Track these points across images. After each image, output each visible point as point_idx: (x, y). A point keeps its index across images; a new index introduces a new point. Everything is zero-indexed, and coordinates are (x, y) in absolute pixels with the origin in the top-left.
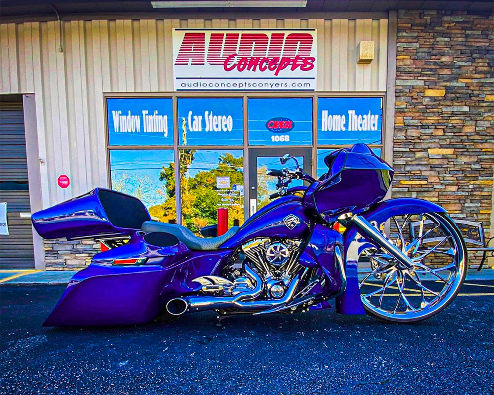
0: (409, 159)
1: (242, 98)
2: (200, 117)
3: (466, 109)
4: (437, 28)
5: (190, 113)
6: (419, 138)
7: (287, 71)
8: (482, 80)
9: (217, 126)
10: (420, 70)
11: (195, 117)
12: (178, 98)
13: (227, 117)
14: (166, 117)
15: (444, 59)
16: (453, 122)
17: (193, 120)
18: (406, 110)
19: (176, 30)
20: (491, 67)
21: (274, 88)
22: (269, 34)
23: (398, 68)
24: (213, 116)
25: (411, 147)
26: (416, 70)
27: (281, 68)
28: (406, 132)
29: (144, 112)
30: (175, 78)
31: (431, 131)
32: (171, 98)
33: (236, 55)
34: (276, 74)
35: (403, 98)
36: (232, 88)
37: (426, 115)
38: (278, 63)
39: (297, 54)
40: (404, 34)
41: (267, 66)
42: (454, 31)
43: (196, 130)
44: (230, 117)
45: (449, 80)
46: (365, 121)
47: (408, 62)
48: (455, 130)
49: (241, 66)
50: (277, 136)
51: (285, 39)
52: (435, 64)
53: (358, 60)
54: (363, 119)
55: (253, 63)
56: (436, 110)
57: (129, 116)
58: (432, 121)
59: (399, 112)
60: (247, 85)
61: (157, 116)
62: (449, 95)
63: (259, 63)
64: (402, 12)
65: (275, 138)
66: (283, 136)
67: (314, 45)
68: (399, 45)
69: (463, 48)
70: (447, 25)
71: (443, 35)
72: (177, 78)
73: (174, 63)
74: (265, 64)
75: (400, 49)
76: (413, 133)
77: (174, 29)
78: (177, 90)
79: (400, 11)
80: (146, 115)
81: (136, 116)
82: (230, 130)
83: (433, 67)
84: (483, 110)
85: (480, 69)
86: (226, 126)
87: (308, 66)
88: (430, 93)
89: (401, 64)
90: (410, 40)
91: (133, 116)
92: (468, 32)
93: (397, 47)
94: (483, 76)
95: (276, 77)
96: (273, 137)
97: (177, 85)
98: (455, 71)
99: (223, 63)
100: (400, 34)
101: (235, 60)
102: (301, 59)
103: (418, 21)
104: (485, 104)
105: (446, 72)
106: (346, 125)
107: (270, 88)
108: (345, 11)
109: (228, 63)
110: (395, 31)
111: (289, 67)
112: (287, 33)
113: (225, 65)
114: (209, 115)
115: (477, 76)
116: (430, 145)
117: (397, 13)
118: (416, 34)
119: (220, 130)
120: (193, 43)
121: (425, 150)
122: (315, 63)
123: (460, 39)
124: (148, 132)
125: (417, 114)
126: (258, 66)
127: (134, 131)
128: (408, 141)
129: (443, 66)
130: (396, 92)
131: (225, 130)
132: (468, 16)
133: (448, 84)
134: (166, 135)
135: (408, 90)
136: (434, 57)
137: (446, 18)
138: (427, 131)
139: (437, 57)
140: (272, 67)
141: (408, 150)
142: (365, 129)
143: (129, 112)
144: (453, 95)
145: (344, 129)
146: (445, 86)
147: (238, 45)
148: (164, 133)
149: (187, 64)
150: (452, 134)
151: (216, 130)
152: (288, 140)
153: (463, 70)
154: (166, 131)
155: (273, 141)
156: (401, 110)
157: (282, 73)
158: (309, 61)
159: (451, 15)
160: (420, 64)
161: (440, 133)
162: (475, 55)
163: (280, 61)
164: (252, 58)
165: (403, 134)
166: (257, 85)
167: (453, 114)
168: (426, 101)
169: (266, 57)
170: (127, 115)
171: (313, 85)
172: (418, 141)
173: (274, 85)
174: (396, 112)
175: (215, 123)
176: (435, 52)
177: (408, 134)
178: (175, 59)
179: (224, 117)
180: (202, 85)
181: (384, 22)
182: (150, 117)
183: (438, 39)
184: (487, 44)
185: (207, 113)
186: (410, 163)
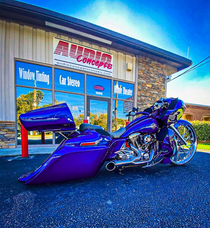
0: (142, 107)
1: (84, 74)
2: (65, 79)
3: (157, 92)
4: (150, 64)
5: (61, 76)
6: (144, 100)
7: (102, 67)
8: (161, 84)
9: (73, 84)
10: (145, 77)
11: (63, 78)
12: (55, 68)
13: (77, 81)
14: (48, 76)
15: (151, 75)
16: (154, 96)
17: (62, 79)
18: (141, 90)
19: (55, 38)
20: (163, 80)
21: (97, 73)
22: (96, 51)
23: (139, 75)
24: (71, 79)
25: (142, 103)
26: (144, 77)
27: (100, 66)
28: (141, 98)
29: (37, 71)
30: (54, 59)
31: (148, 98)
32: (51, 68)
33: (82, 56)
34: (98, 67)
35: (140, 86)
36: (80, 69)
37: (146, 92)
38: (99, 63)
39: (106, 62)
40: (141, 64)
41: (95, 63)
42: (154, 67)
43: (63, 84)
44: (78, 81)
45: (153, 82)
46: (128, 92)
47: (142, 74)
48: (154, 99)
49: (84, 61)
50: (98, 92)
51: (101, 55)
52: (149, 76)
53: (127, 69)
54: (128, 91)
55: (89, 61)
56: (149, 91)
57: (29, 72)
58: (148, 95)
59: (139, 90)
60: (86, 69)
61: (44, 74)
62: (153, 87)
63: (91, 62)
64: (140, 56)
65: (97, 93)
66: (100, 93)
67: (112, 60)
68: (139, 67)
69: (157, 73)
70: (152, 64)
71: (152, 67)
72: (55, 59)
73: (54, 52)
74: (94, 63)
75: (139, 69)
76: (143, 98)
77: (54, 37)
78: (55, 65)
79: (139, 55)
80: (38, 73)
81: (32, 73)
82: (79, 87)
83: (149, 77)
84: (161, 93)
85: (161, 80)
86: (77, 85)
87: (110, 67)
88: (148, 85)
89: (140, 74)
90: (142, 66)
91: (31, 72)
92: (158, 68)
93: (139, 68)
94: (161, 83)
95: (98, 68)
96: (96, 92)
97: (55, 63)
98: (154, 79)
99: (77, 58)
100: (140, 63)
101: (82, 58)
102: (107, 64)
103: (145, 60)
104: (162, 92)
105: (152, 79)
106: (122, 92)
107: (95, 72)
108: (122, 50)
109: (79, 58)
110: (138, 62)
111: (103, 66)
112: (102, 53)
113: (77, 59)
114: (69, 78)
115: (160, 82)
116: (147, 103)
117: (139, 56)
118: (144, 65)
119: (74, 86)
120: (63, 46)
121: (146, 104)
122: (112, 67)
123: (156, 70)
124: (39, 81)
125: (144, 92)
126: (91, 63)
127: (31, 79)
128: (141, 101)
129: (151, 77)
130: (138, 83)
131: (76, 86)
132: (158, 63)
133: (153, 83)
134: (48, 84)
135: (141, 83)
136: (149, 74)
137: (152, 62)
138: (147, 98)
139: (150, 74)
140: (97, 64)
141: (141, 104)
142: (128, 95)
143: (29, 70)
144: (154, 87)
145: (121, 93)
146: (152, 84)
147: (83, 52)
148: (47, 83)
149: (60, 54)
150: (153, 100)
151: (72, 85)
152: (102, 95)
153: (157, 80)
154: (48, 82)
155: (96, 94)
156: (140, 90)
157: (100, 68)
158: (110, 66)
159: (154, 61)
160: (145, 75)
161: (150, 99)
162: (159, 76)
163: (100, 63)
164: (89, 59)
165: (140, 98)
166: (91, 70)
167: (154, 93)
168: (147, 88)
169: (94, 60)
170: (27, 71)
171: (112, 75)
172: (144, 101)
173: (97, 72)
174: (138, 90)
175: (72, 83)
176: (149, 72)
177: (142, 98)
178: (54, 50)
179: (76, 80)
180: (67, 65)
181: (134, 58)
182: (40, 74)
183: (150, 68)
184: (163, 73)
185: (68, 77)
186: (142, 108)
